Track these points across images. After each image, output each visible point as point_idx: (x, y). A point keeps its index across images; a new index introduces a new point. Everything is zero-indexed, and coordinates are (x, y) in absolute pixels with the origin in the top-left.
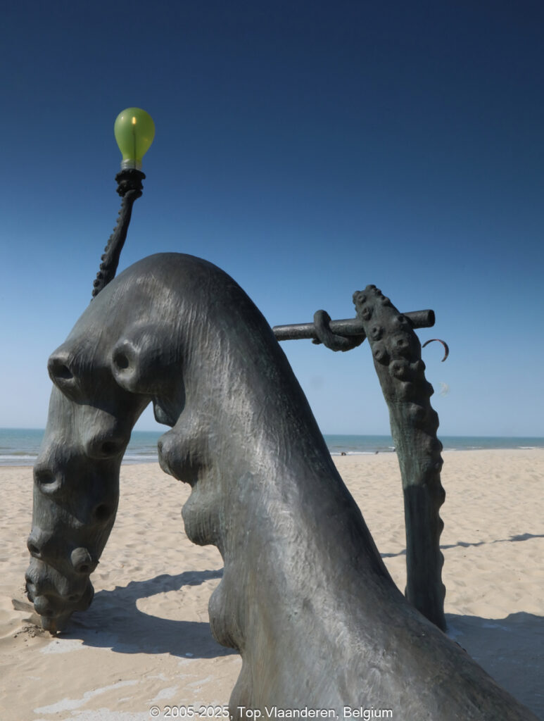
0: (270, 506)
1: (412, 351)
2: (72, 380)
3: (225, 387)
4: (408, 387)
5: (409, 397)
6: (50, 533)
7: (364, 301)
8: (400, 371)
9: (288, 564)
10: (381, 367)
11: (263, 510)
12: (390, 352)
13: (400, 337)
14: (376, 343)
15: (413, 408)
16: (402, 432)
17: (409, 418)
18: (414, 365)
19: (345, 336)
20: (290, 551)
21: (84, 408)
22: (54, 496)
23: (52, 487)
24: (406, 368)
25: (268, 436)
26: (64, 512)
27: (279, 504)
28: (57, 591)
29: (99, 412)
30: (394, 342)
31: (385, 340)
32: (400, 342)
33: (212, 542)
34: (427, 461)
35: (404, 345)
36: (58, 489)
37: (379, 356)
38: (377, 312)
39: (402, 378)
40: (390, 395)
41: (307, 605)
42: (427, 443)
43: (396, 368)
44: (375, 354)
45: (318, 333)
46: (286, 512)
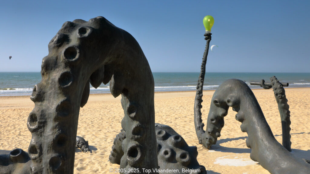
0: (256, 127)
1: (283, 93)
2: (218, 104)
3: (248, 107)
4: (282, 101)
5: (282, 102)
6: (212, 130)
7: (272, 81)
8: (280, 97)
9: (259, 135)
10: (276, 96)
11: (255, 127)
12: (278, 93)
13: (280, 90)
14: (275, 91)
15: (283, 105)
16: (281, 109)
17: (282, 107)
18: (283, 96)
19: (268, 86)
20: (260, 133)
21: (219, 108)
22: (214, 124)
23: (214, 122)
24: (281, 97)
25: (255, 116)
26: (215, 126)
27: (257, 126)
28: (212, 141)
29: (222, 109)
30: (279, 91)
31: (277, 90)
32: (280, 91)
33: (246, 132)
34: (286, 115)
35: (281, 92)
36: (215, 122)
37: (276, 94)
38: (275, 84)
39: (280, 99)
40: (278, 102)
41: (262, 140)
42: (286, 112)
43: (279, 97)
44: (275, 93)
45: (262, 85)
46: (259, 128)
